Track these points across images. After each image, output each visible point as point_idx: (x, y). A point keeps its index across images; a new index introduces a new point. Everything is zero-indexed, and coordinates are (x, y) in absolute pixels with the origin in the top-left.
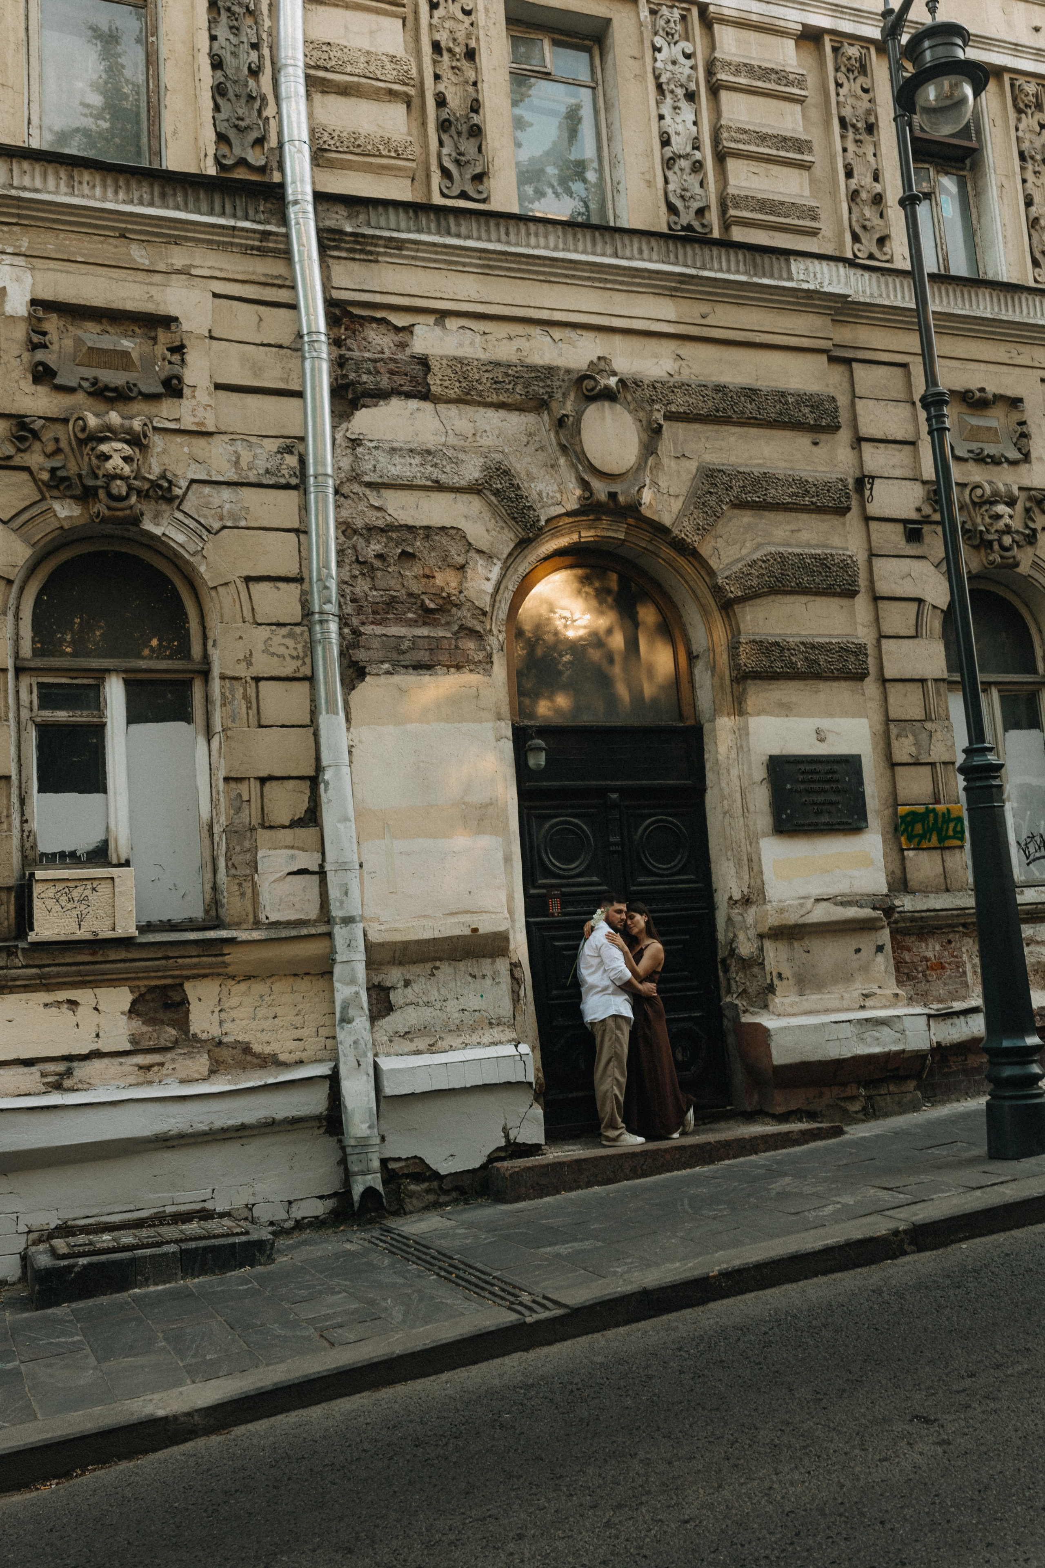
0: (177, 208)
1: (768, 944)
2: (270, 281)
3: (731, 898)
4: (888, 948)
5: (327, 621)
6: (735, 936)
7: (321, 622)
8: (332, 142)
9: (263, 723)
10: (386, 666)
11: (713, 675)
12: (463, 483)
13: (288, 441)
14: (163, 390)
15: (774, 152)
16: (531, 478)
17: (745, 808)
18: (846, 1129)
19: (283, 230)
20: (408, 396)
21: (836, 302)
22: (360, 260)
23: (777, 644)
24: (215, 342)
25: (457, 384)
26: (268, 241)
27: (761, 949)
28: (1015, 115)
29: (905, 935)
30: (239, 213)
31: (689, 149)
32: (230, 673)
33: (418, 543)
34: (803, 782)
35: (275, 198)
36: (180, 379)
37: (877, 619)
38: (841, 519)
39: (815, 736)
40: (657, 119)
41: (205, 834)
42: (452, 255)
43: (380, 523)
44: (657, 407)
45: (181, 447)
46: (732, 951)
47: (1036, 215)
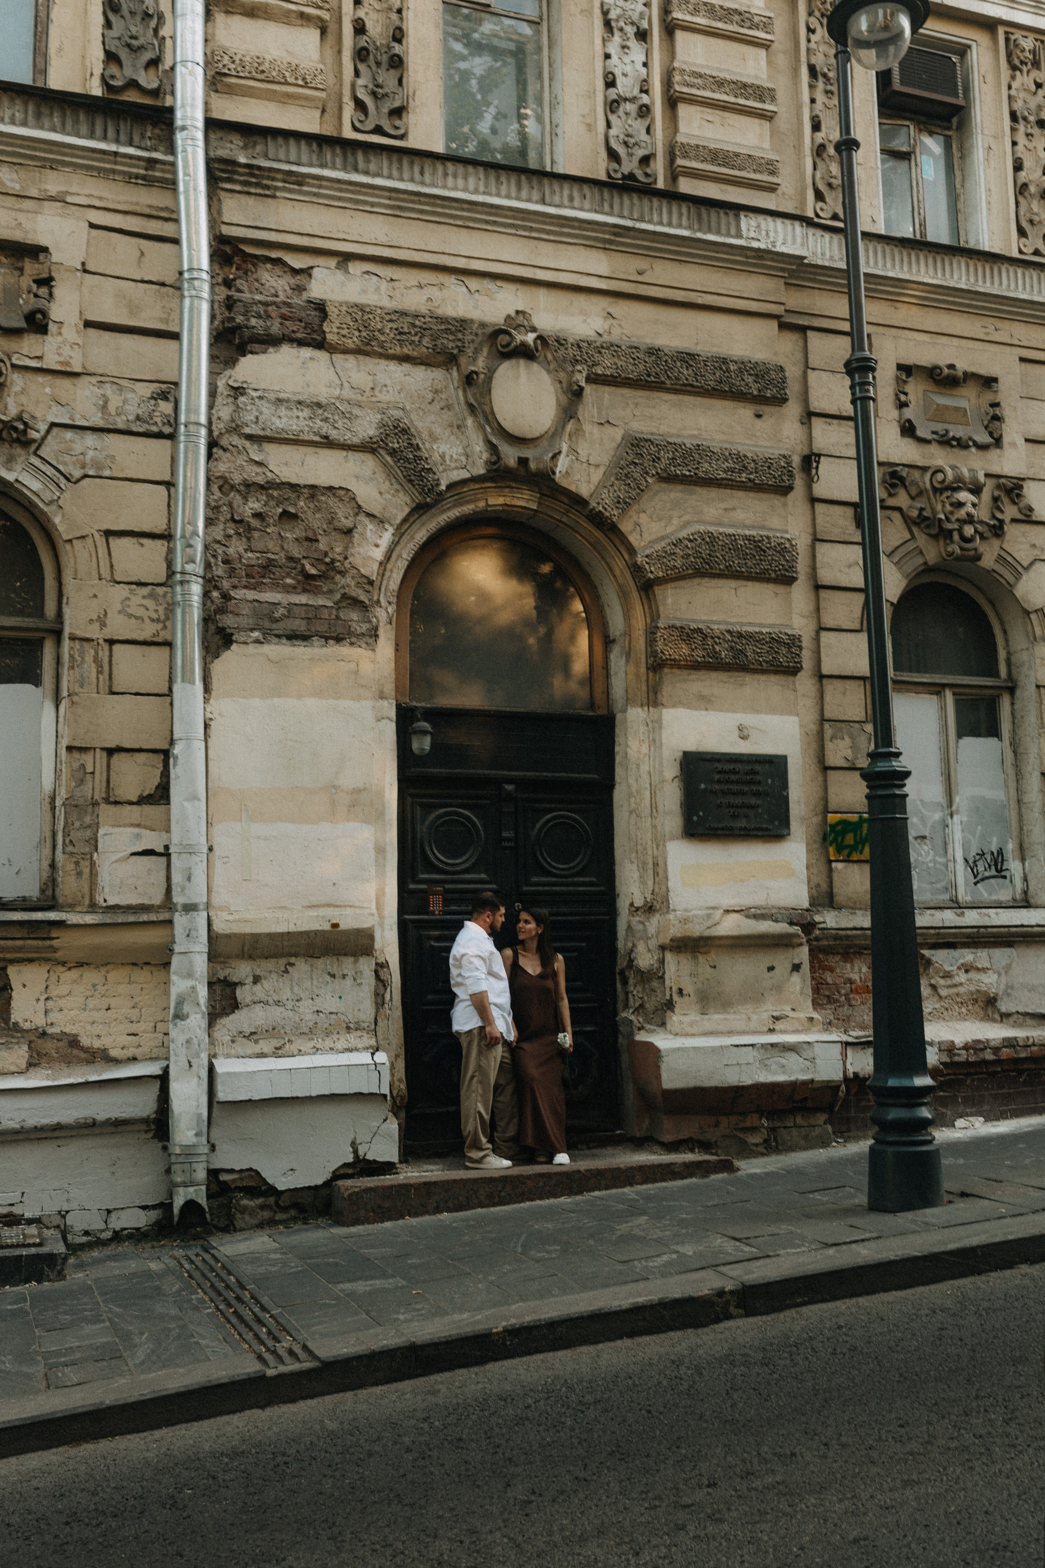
0: (53, 129)
1: (669, 956)
2: (155, 213)
3: (632, 904)
4: (806, 967)
5: (188, 582)
6: (634, 946)
7: (182, 583)
8: (232, 66)
9: (115, 689)
10: (256, 634)
11: (627, 661)
12: (356, 440)
13: (164, 386)
14: (24, 325)
15: (732, 99)
16: (434, 438)
17: (654, 807)
18: (737, 1163)
19: (170, 158)
20: (301, 343)
21: (791, 264)
22: (256, 194)
23: (699, 630)
24: (88, 276)
25: (357, 333)
26: (153, 169)
27: (662, 962)
28: (1010, 72)
29: (828, 954)
30: (123, 137)
31: (636, 92)
32: (79, 633)
33: (302, 503)
34: (719, 781)
35: (164, 123)
36: (45, 314)
37: (818, 609)
38: (782, 499)
39: (737, 732)
40: (602, 58)
41: (47, 807)
42: (359, 193)
43: (260, 480)
44: (579, 367)
45: (43, 386)
46: (631, 961)
47: (1024, 180)
